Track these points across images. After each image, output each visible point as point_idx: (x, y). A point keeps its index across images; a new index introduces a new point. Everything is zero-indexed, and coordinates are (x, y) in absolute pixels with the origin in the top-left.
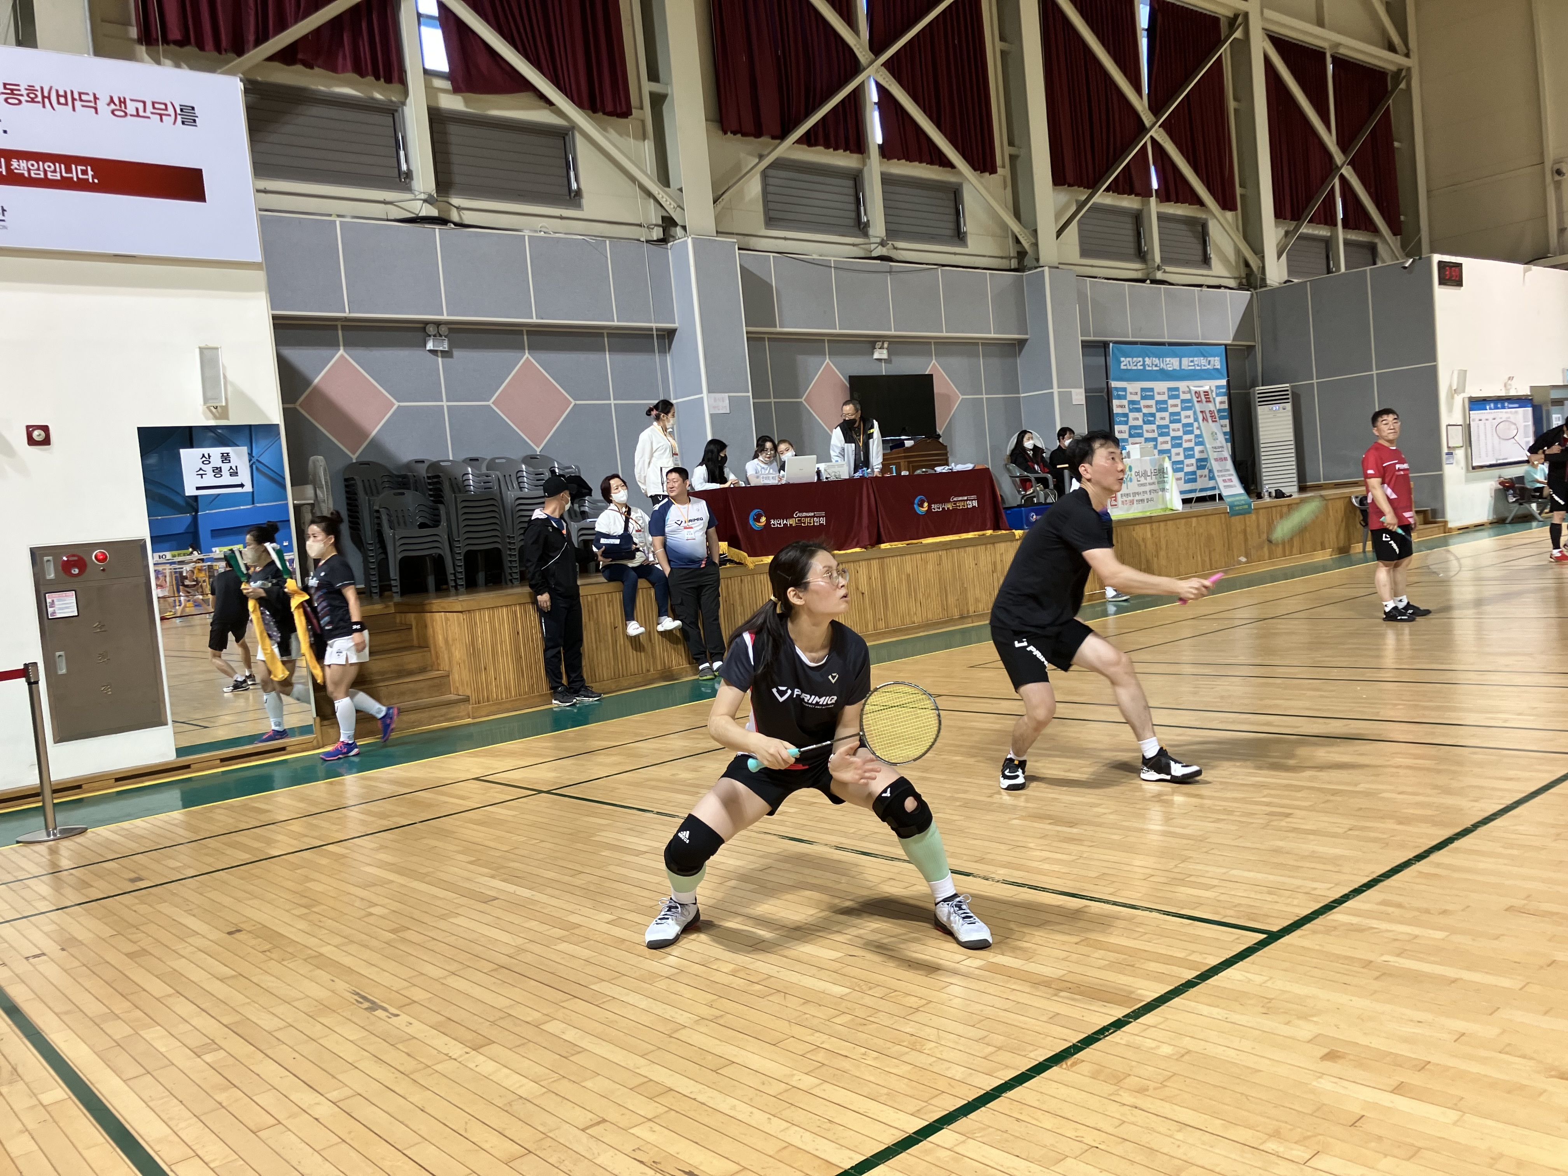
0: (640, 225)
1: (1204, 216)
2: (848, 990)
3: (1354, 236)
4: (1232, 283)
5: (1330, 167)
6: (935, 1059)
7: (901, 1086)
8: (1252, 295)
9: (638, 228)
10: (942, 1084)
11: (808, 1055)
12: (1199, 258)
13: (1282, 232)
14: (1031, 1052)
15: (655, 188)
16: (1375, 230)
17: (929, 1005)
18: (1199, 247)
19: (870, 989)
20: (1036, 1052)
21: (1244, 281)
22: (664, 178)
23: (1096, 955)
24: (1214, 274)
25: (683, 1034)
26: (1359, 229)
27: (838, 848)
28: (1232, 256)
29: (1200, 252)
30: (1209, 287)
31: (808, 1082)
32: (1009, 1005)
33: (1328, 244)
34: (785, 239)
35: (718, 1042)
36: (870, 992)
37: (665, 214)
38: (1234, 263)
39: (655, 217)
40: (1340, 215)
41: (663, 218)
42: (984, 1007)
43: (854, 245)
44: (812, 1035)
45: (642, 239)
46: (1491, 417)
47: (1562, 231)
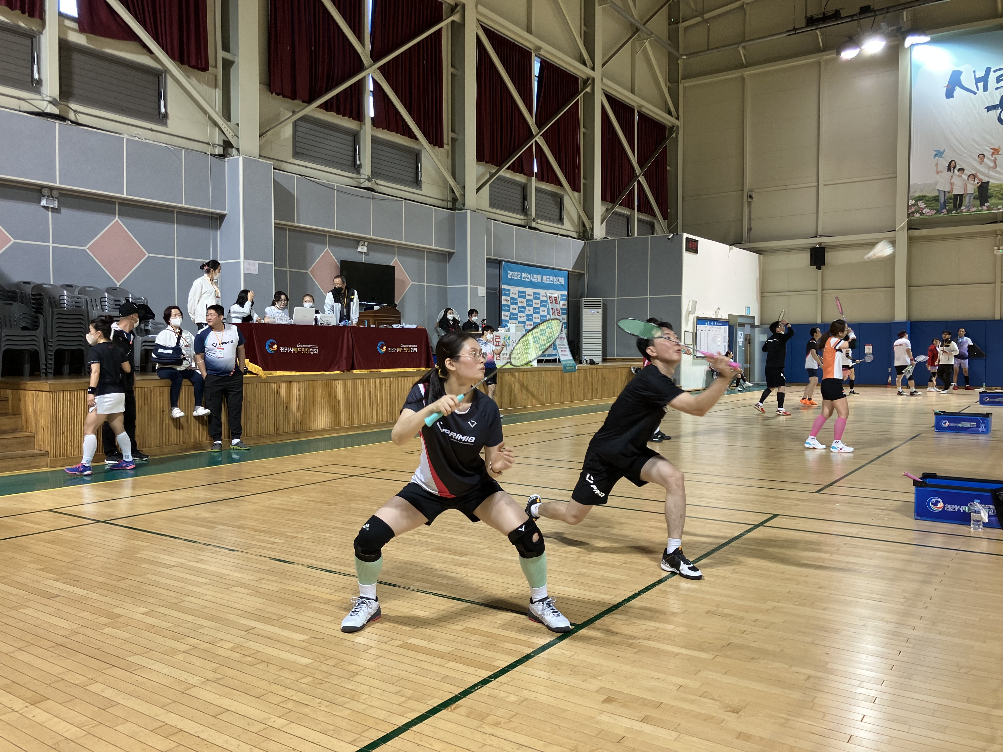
0: (207, 144)
1: (563, 193)
2: (312, 661)
3: (643, 217)
4: (575, 235)
5: (633, 175)
6: (366, 706)
7: (344, 724)
8: (585, 243)
9: (206, 145)
10: (370, 723)
11: (281, 705)
12: (558, 217)
13: (604, 209)
14: (429, 700)
15: (220, 121)
16: (655, 216)
17: (365, 671)
18: (558, 211)
19: (327, 660)
20: (432, 701)
21: (581, 234)
22: (227, 115)
23: (473, 638)
24: (565, 228)
25: (194, 692)
26: (646, 213)
27: (310, 567)
28: (575, 219)
29: (558, 214)
30: (561, 235)
31: (280, 722)
32: (416, 670)
33: (629, 219)
34: (306, 167)
35: (218, 696)
36: (325, 662)
37: (225, 139)
38: (576, 223)
39: (218, 139)
40: (637, 203)
41: (224, 141)
42: (400, 672)
43: (350, 178)
44: (285, 691)
45: (208, 153)
46: (707, 329)
47: (750, 229)
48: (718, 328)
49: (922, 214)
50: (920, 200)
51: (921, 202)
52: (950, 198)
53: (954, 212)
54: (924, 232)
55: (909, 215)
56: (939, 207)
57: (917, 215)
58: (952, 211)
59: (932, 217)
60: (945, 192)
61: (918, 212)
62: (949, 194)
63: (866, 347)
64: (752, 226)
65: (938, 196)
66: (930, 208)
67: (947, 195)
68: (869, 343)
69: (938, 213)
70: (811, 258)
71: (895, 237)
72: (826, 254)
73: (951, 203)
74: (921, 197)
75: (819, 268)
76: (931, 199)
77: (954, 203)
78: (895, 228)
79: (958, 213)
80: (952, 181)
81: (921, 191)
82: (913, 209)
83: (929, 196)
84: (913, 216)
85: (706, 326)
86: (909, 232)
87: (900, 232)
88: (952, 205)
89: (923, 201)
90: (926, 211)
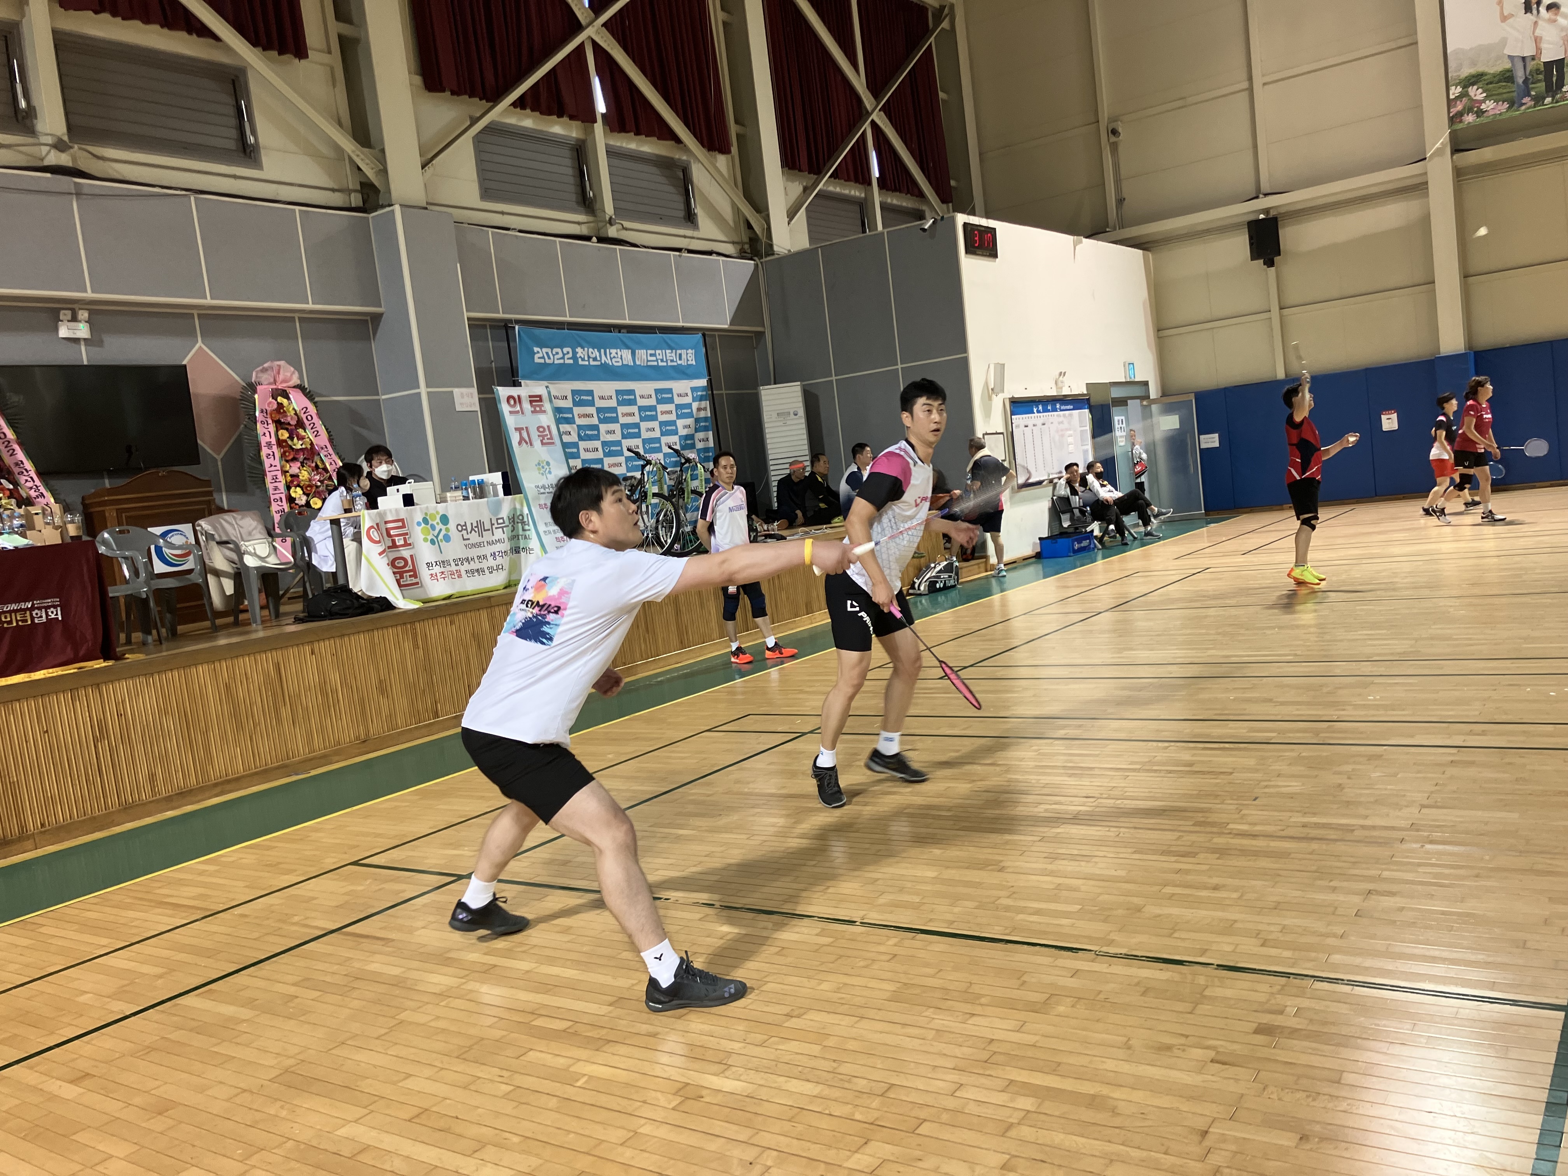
1: (684, 158)
3: (894, 200)
4: (729, 249)
5: (859, 113)
8: (756, 266)
12: (681, 214)
13: (796, 188)
16: (921, 195)
18: (680, 199)
21: (747, 247)
24: (700, 236)
26: (900, 192)
28: (727, 212)
29: (682, 206)
30: (690, 251)
33: (863, 208)
38: (731, 223)
40: (876, 172)
46: (1039, 422)
47: (1120, 201)
48: (1064, 415)
49: (1480, 113)
50: (1473, 84)
51: (1475, 87)
52: (1538, 70)
53: (1548, 100)
54: (1487, 154)
55: (1453, 120)
56: (1515, 94)
57: (1470, 118)
58: (1545, 98)
59: (1501, 117)
60: (1524, 59)
61: (1469, 110)
62: (1533, 63)
63: (1384, 418)
64: (1125, 195)
65: (1509, 71)
66: (1494, 97)
67: (1531, 65)
68: (1388, 409)
69: (1515, 107)
70: (1251, 244)
71: (1426, 173)
72: (1281, 232)
73: (1539, 81)
74: (1473, 76)
75: (1270, 263)
76: (1496, 79)
77: (1545, 80)
78: (1425, 153)
79: (1557, 102)
80: (1538, 32)
81: (1474, 64)
82: (1459, 107)
83: (1492, 71)
84: (1461, 121)
85: (1036, 414)
86: (1454, 157)
87: (1436, 160)
88: (1542, 85)
89: (1480, 84)
90: (1488, 106)
